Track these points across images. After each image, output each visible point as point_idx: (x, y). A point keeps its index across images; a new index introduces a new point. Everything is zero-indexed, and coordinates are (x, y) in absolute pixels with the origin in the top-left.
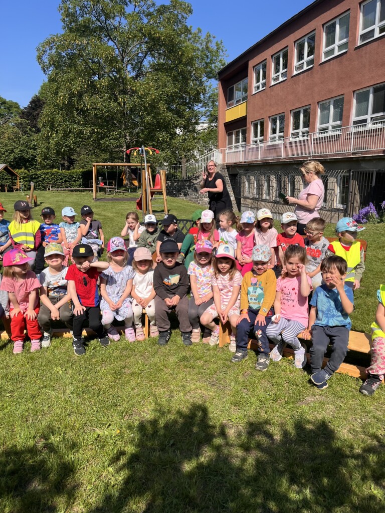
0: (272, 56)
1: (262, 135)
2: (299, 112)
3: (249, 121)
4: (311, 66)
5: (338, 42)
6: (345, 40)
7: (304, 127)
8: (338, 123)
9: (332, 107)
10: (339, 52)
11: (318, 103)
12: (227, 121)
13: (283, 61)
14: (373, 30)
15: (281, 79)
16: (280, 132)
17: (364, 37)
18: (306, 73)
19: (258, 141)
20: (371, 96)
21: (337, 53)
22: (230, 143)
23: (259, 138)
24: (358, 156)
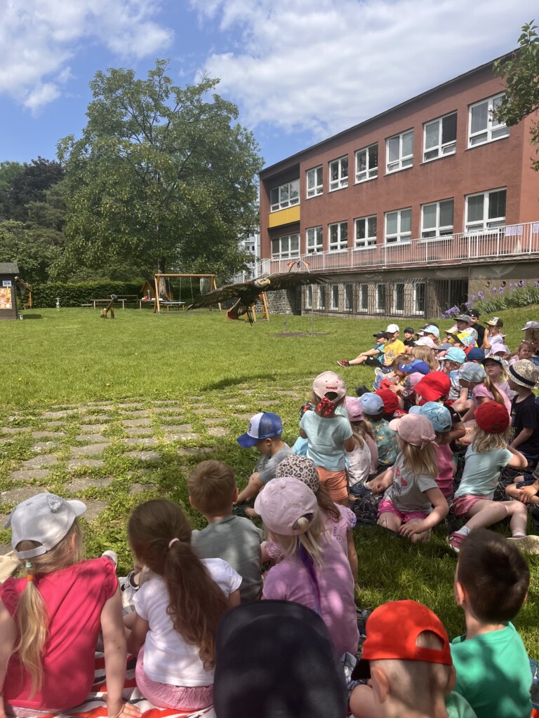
0: (329, 162)
1: (320, 242)
2: (364, 220)
3: (302, 227)
4: (376, 177)
5: (401, 158)
6: (411, 156)
7: (370, 236)
8: (409, 233)
9: (399, 217)
10: (403, 166)
11: (384, 213)
12: (271, 226)
13: (342, 169)
14: (437, 150)
15: (340, 187)
16: (342, 241)
17: (428, 155)
18: (369, 183)
19: (315, 250)
20: (438, 209)
21: (401, 168)
22: (276, 250)
23: (316, 246)
24: (433, 265)
